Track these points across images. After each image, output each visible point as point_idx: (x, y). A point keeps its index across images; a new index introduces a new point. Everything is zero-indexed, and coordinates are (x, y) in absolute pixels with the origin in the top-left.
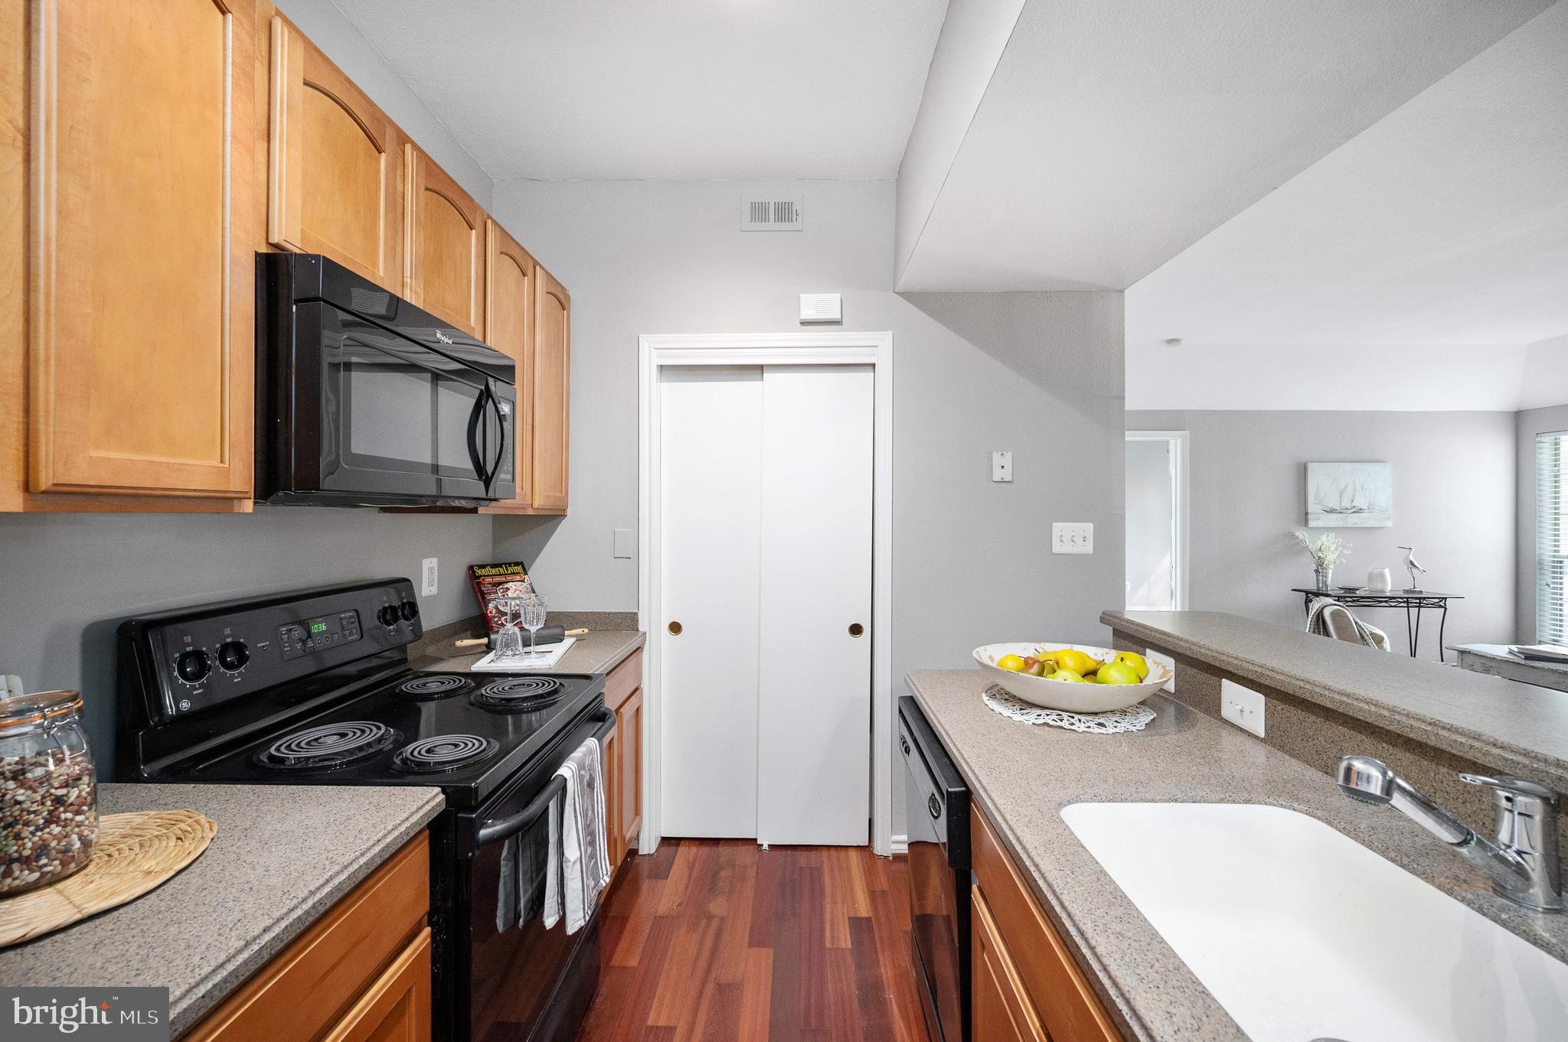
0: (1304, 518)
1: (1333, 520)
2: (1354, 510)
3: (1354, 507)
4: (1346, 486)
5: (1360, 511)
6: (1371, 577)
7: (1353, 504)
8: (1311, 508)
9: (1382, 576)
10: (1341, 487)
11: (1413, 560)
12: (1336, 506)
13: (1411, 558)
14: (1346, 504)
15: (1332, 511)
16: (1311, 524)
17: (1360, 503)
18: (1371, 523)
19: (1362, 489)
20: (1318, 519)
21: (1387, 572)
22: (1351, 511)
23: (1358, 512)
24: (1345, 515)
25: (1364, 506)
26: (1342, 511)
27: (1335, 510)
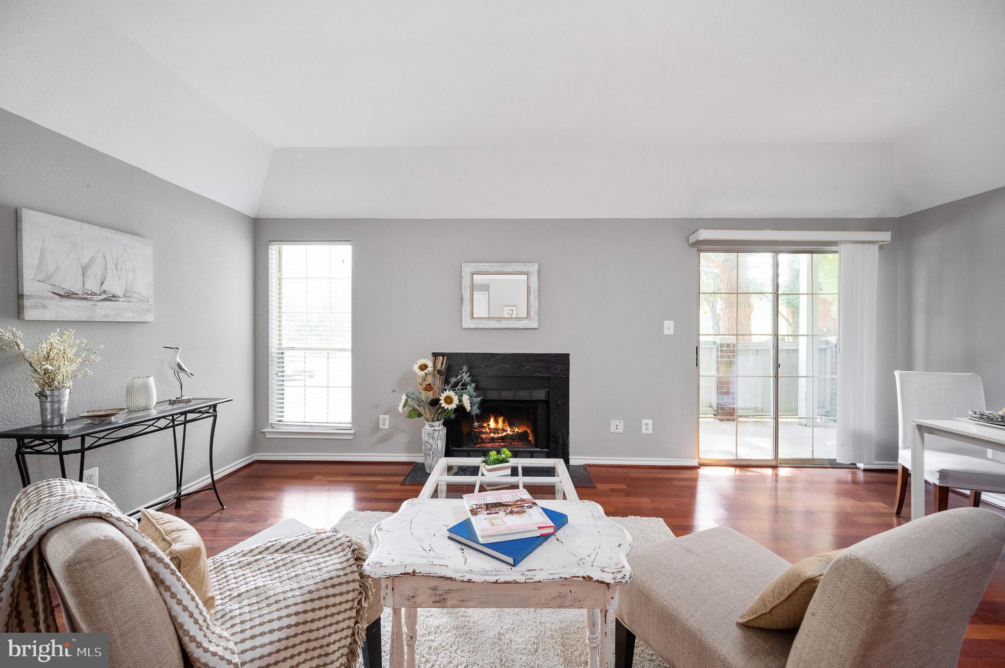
0: (15, 303)
1: (72, 310)
2: (104, 296)
3: (104, 292)
4: (92, 260)
5: (113, 298)
6: (130, 391)
7: (104, 287)
8: (30, 287)
9: (146, 387)
10: (85, 260)
11: (181, 362)
12: (77, 288)
13: (179, 361)
14: (92, 285)
15: (69, 295)
17: (114, 286)
18: (127, 317)
19: (116, 267)
21: (151, 380)
22: (100, 297)
23: (111, 300)
24: (91, 303)
25: (119, 292)
26: (85, 296)
27: (73, 293)
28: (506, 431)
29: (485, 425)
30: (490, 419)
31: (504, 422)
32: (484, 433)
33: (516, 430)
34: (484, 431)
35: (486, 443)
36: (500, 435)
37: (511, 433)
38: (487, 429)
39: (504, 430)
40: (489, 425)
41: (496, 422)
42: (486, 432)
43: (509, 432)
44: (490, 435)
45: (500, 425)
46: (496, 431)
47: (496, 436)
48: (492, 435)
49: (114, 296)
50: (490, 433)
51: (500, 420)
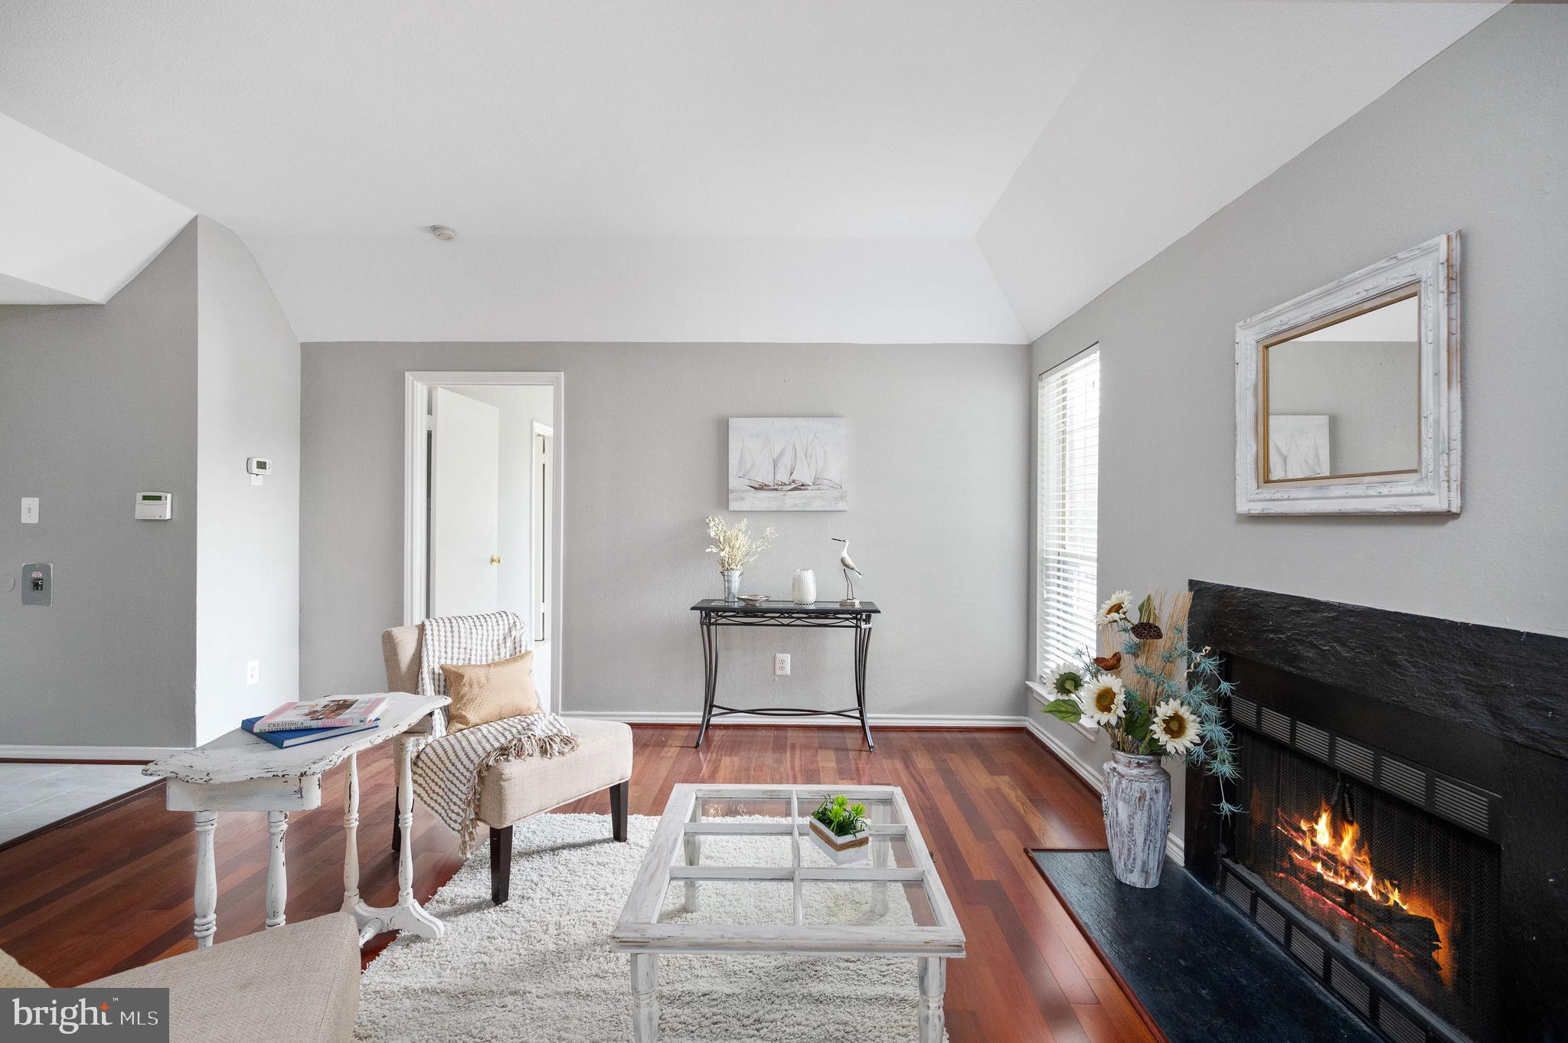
0: (723, 496)
1: (763, 501)
2: (793, 486)
3: (794, 481)
4: (783, 452)
5: (802, 487)
7: (792, 478)
8: (734, 482)
9: (799, 581)
10: (776, 454)
11: (847, 558)
12: (769, 481)
13: (845, 554)
14: (783, 476)
15: (762, 488)
16: (734, 506)
17: (803, 475)
18: (816, 505)
19: (806, 455)
20: (743, 499)
22: (790, 487)
23: (800, 489)
24: (782, 493)
25: (808, 481)
26: (776, 487)
27: (766, 485)
28: (1362, 882)
29: (1304, 826)
30: (1319, 816)
31: (1359, 845)
32: (1302, 850)
33: (1395, 897)
34: (1300, 842)
35: (1301, 881)
36: (1342, 882)
37: (1375, 897)
38: (1308, 841)
39: (1353, 875)
40: (1313, 832)
41: (1337, 835)
42: (1305, 851)
43: (1368, 887)
44: (1313, 864)
45: (1346, 850)
46: (1331, 860)
47: (1329, 877)
48: (1319, 867)
49: (803, 485)
50: (1315, 858)
51: (1350, 834)
